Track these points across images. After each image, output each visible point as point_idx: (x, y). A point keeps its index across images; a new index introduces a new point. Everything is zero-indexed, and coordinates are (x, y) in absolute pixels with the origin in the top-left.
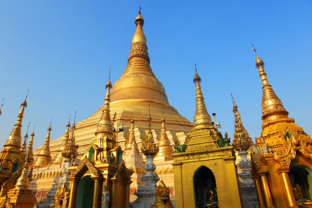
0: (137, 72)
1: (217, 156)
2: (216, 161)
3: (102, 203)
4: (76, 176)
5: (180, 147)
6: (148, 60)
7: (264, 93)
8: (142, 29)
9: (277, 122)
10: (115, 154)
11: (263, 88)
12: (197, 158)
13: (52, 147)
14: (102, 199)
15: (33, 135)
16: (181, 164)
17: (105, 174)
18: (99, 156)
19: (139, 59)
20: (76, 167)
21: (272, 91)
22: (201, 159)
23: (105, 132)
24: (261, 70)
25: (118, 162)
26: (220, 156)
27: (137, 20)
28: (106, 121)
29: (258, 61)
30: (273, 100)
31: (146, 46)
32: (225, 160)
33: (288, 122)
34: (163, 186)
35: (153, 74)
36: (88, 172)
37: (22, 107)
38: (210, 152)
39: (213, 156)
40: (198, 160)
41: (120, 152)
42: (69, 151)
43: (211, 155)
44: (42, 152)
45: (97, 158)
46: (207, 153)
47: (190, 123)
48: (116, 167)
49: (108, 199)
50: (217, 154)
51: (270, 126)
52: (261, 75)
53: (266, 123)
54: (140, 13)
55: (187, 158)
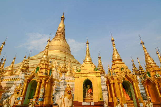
0: (59, 39)
1: (94, 75)
2: (93, 77)
3: (40, 93)
4: (28, 80)
5: (78, 70)
6: (65, 35)
7: (114, 52)
8: (63, 21)
9: (118, 63)
10: (49, 71)
11: (113, 50)
12: (85, 75)
13: (14, 67)
14: (40, 91)
15: (5, 60)
16: (78, 77)
17: (43, 80)
18: (41, 71)
19: (61, 34)
20: (28, 76)
21: (117, 51)
22: (87, 76)
23: (45, 61)
24: (113, 43)
25: (50, 75)
26: (95, 75)
27: (62, 18)
28: (46, 56)
29: (113, 39)
30: (117, 55)
31: (64, 29)
32: (97, 77)
33: (122, 64)
34: (69, 87)
35: (66, 41)
36: (34, 78)
37: (3, 45)
38: (91, 73)
39: (92, 75)
40: (85, 76)
41: (51, 70)
42: (25, 68)
43: (91, 74)
44: (9, 69)
45: (40, 72)
46: (90, 73)
47: (78, 62)
48: (49, 77)
49: (43, 92)
50: (94, 74)
51: (115, 65)
52: (113, 45)
53: (114, 63)
54: (63, 15)
55: (81, 75)
